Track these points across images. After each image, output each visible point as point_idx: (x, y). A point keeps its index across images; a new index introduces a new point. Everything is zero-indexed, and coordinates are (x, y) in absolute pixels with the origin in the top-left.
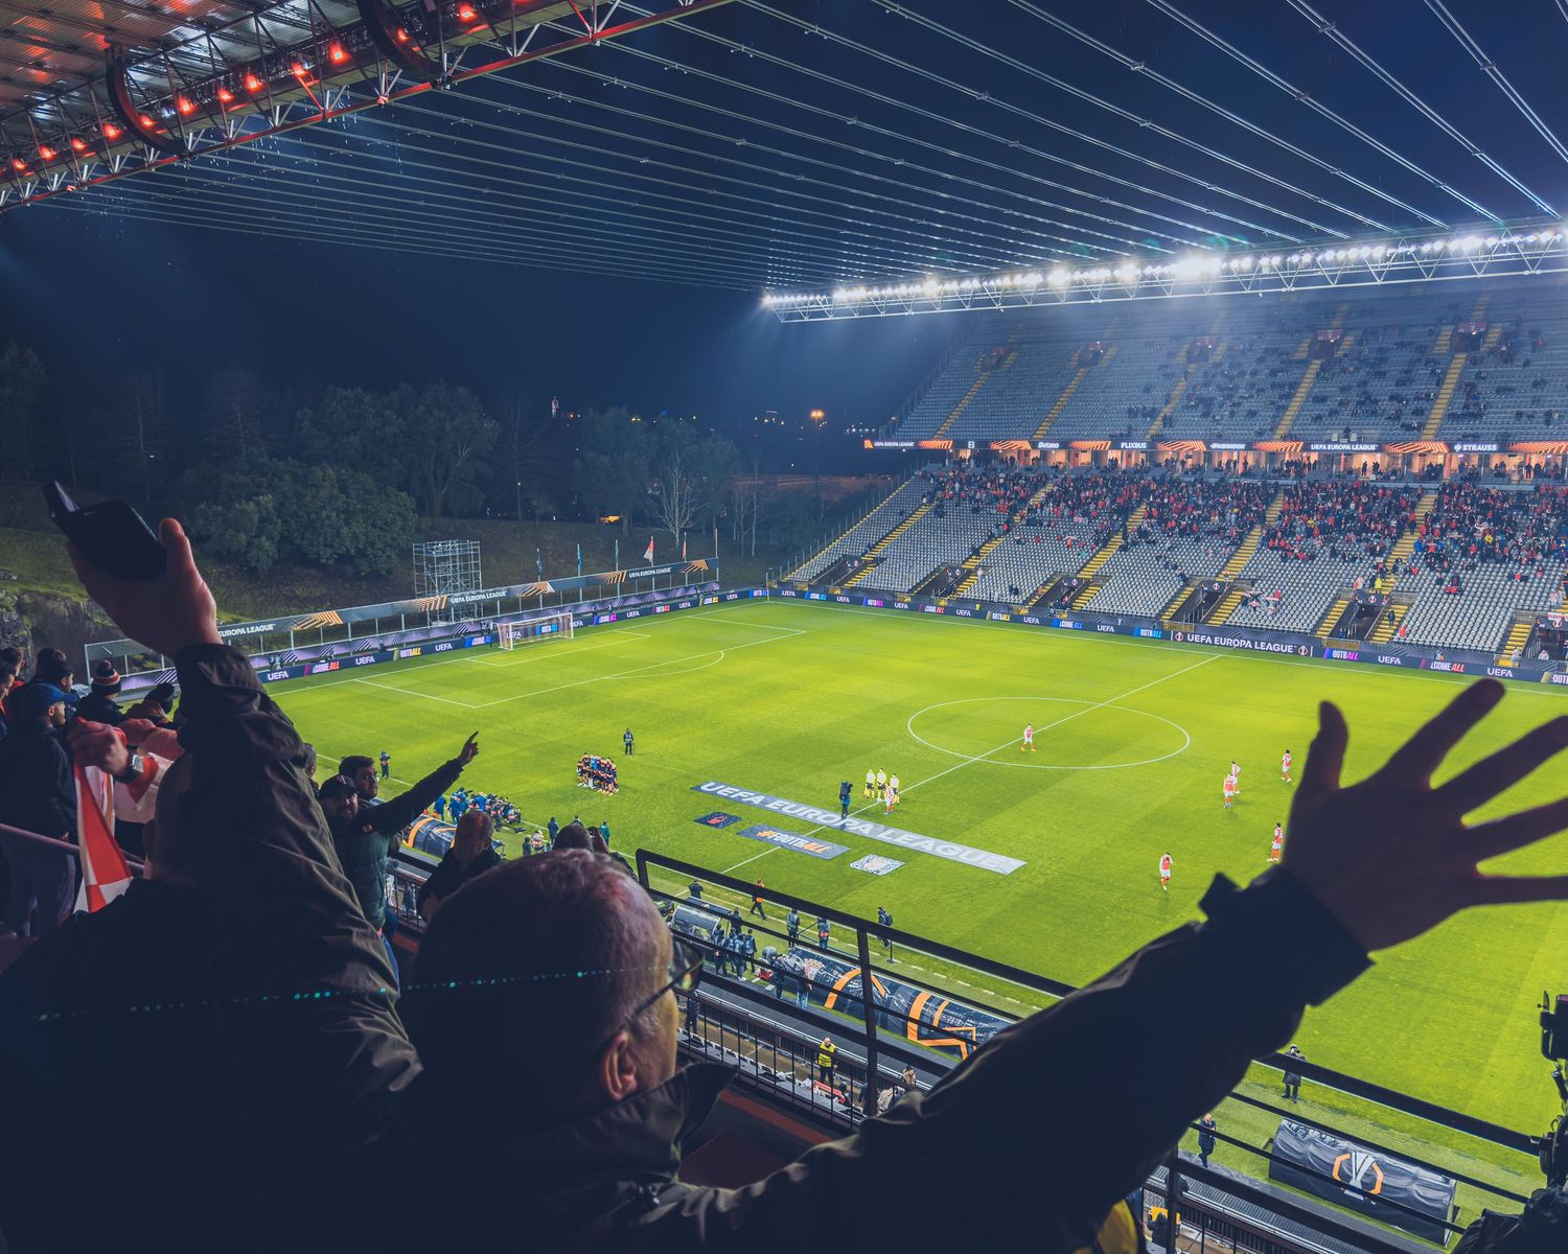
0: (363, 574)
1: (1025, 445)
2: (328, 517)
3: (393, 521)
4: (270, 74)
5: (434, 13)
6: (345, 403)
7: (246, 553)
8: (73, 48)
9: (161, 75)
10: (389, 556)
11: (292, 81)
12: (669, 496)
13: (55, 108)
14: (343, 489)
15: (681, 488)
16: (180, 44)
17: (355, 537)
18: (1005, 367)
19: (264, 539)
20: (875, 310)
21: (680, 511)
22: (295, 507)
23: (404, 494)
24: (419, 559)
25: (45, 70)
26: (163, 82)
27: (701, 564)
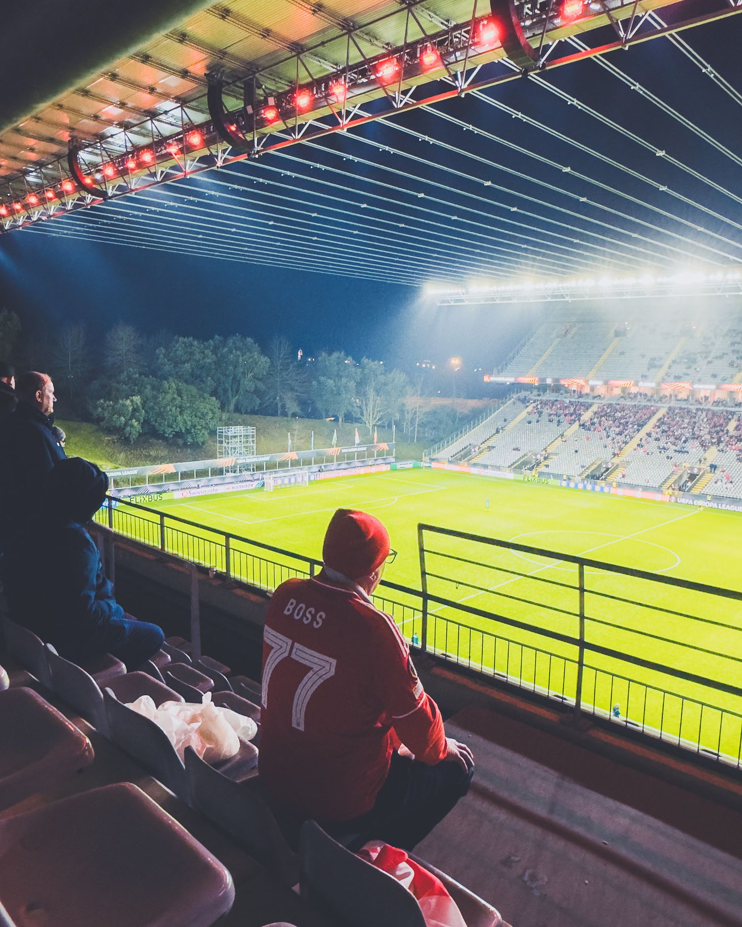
0: (189, 443)
1: (582, 382)
2: (171, 410)
3: (207, 413)
4: (157, 152)
5: (252, 115)
6: (183, 345)
7: (124, 429)
8: (51, 140)
9: (97, 154)
10: (203, 434)
11: (169, 156)
12: (366, 405)
13: (39, 175)
14: (180, 395)
15: (375, 401)
16: (108, 137)
17: (185, 422)
18: (569, 336)
19: (134, 421)
20: (493, 299)
21: (373, 414)
22: (152, 404)
23: (214, 398)
24: (221, 436)
25: (36, 152)
26: (98, 159)
27: (384, 446)
